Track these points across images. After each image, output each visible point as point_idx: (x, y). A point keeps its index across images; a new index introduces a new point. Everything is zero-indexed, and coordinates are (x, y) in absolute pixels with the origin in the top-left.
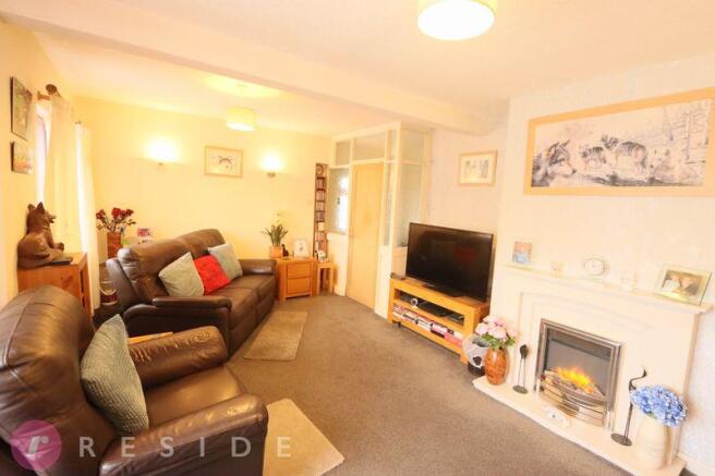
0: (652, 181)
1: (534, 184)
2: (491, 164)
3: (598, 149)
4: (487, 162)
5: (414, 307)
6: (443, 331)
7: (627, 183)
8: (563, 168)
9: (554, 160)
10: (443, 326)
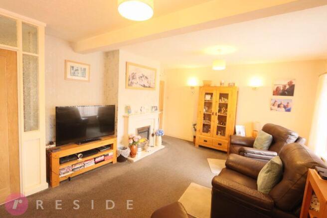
0: (149, 87)
1: (129, 85)
2: (87, 70)
3: (141, 77)
4: (85, 69)
5: (80, 160)
6: (102, 158)
7: (146, 87)
8: (134, 81)
9: (133, 78)
10: (101, 156)
